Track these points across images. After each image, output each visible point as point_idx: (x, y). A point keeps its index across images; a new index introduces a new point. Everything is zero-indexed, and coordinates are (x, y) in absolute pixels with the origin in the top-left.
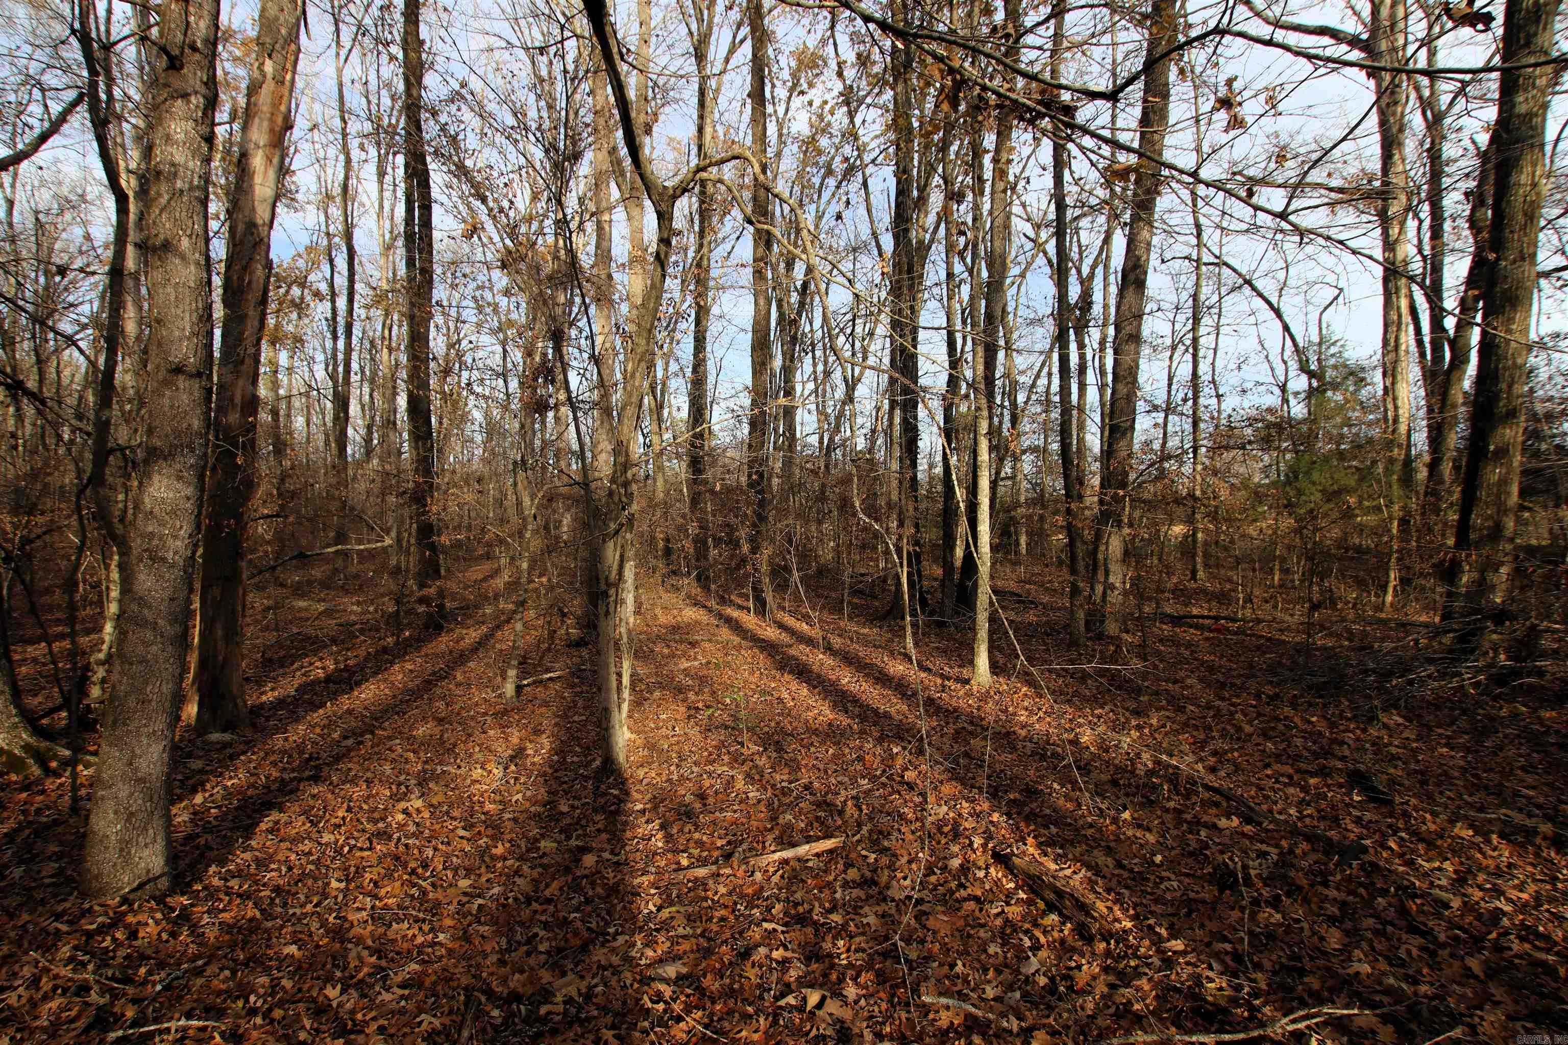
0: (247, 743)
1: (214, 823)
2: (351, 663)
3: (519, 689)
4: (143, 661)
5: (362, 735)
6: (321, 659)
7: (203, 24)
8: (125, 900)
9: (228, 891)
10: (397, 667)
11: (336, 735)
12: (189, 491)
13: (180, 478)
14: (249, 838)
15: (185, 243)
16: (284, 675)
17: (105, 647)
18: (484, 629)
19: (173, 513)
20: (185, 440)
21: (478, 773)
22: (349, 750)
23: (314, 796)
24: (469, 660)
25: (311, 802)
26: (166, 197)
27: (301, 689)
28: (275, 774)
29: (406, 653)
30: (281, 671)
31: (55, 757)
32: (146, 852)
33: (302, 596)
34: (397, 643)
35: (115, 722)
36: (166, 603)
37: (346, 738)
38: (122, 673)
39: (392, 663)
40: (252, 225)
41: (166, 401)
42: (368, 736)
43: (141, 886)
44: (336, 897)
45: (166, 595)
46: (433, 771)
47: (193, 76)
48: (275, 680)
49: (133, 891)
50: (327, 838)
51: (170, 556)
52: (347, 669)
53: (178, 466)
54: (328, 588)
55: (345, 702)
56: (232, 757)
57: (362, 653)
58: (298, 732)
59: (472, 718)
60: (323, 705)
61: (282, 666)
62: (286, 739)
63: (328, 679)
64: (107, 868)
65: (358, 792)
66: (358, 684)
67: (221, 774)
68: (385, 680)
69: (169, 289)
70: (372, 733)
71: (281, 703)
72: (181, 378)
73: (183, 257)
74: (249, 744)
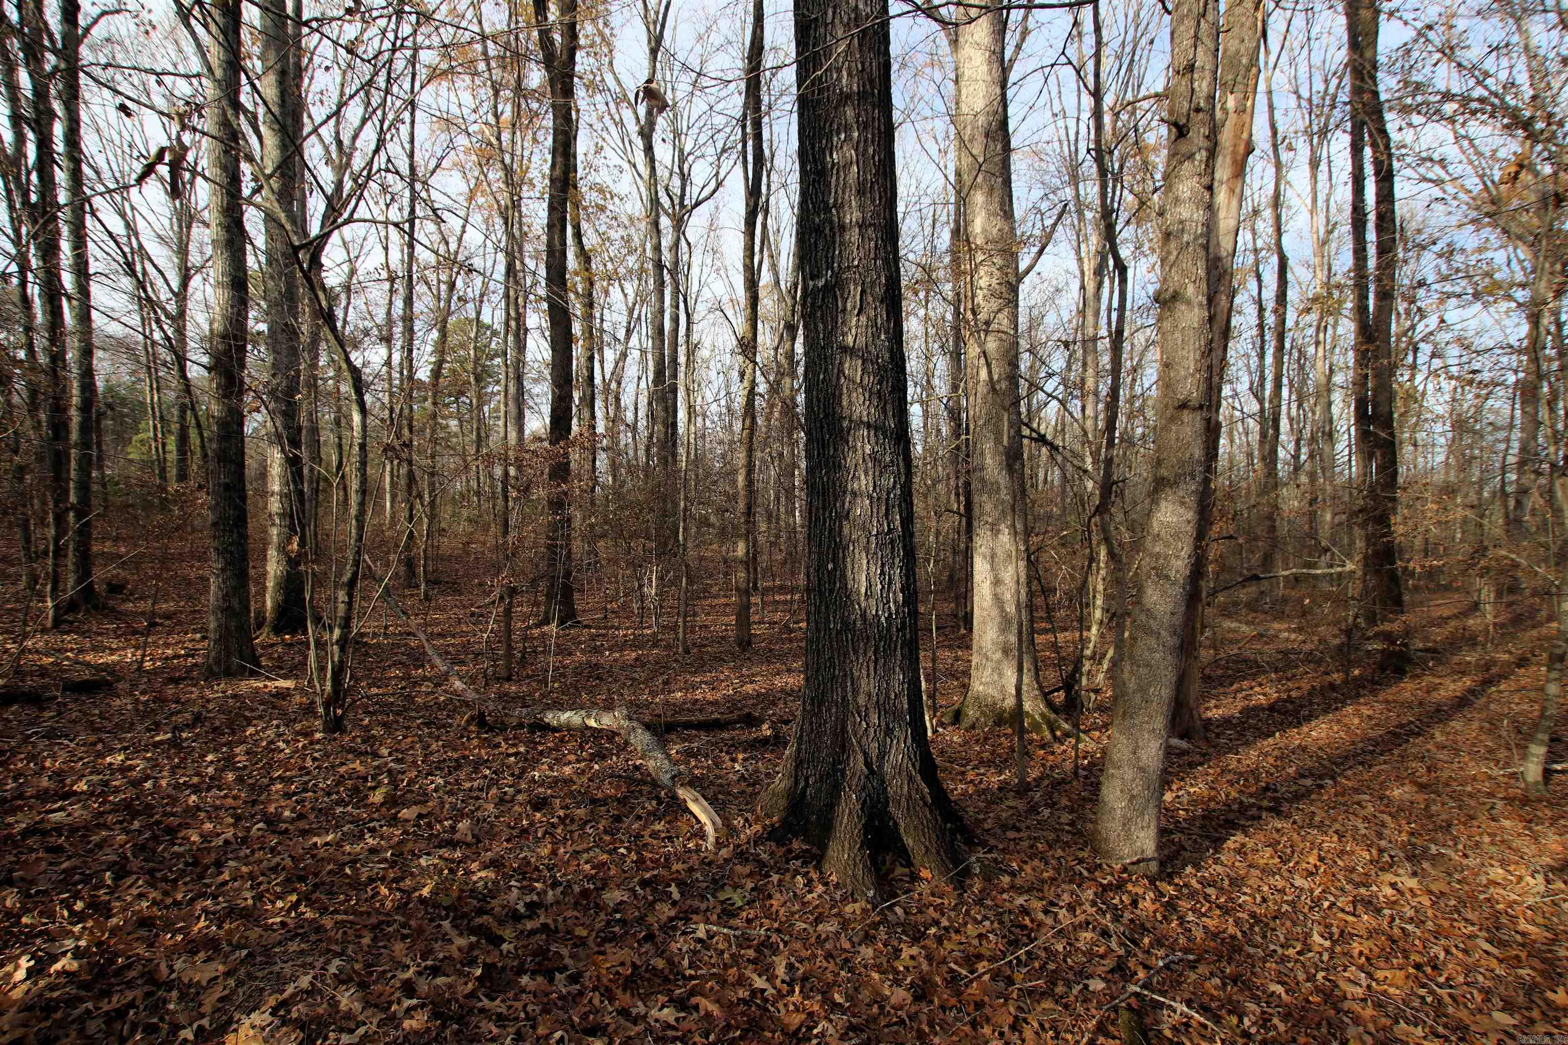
0: (1204, 755)
1: (1184, 825)
2: (1294, 694)
3: (1548, 773)
4: (1148, 665)
5: (1321, 777)
6: (1260, 685)
7: (1205, 84)
8: (1125, 869)
9: (1207, 897)
10: (1350, 709)
11: (1291, 771)
12: (1190, 515)
13: (1182, 503)
14: (1217, 851)
15: (1190, 290)
16: (1225, 694)
17: (1091, 645)
18: (1468, 682)
19: (1177, 536)
20: (1188, 469)
21: (1497, 873)
22: (1309, 792)
23: (1278, 831)
24: (1450, 718)
25: (1276, 836)
26: (1175, 253)
27: (1245, 711)
28: (1234, 794)
29: (1358, 696)
30: (1221, 690)
31: (1059, 728)
32: (1142, 835)
33: (1229, 616)
34: (1346, 682)
35: (1124, 713)
36: (1167, 617)
37: (1303, 776)
38: (1131, 672)
39: (1344, 704)
40: (1218, 259)
41: (1173, 435)
42: (1330, 782)
43: (1138, 862)
44: (1321, 954)
45: (1170, 607)
46: (1426, 850)
47: (1198, 135)
48: (1217, 697)
49: (1133, 863)
50: (1299, 882)
51: (1172, 574)
52: (1290, 700)
53: (1181, 494)
54: (1255, 611)
55: (1295, 737)
56: (1192, 765)
57: (1306, 686)
58: (1250, 757)
59: (1470, 795)
60: (1272, 735)
61: (1221, 685)
62: (1239, 761)
63: (1272, 708)
64: (1113, 836)
65: (1330, 843)
66: (1308, 719)
67: (1182, 779)
68: (1339, 722)
69: (1177, 335)
70: (1333, 778)
71: (1226, 722)
72: (1186, 412)
73: (1189, 303)
74: (1205, 758)
